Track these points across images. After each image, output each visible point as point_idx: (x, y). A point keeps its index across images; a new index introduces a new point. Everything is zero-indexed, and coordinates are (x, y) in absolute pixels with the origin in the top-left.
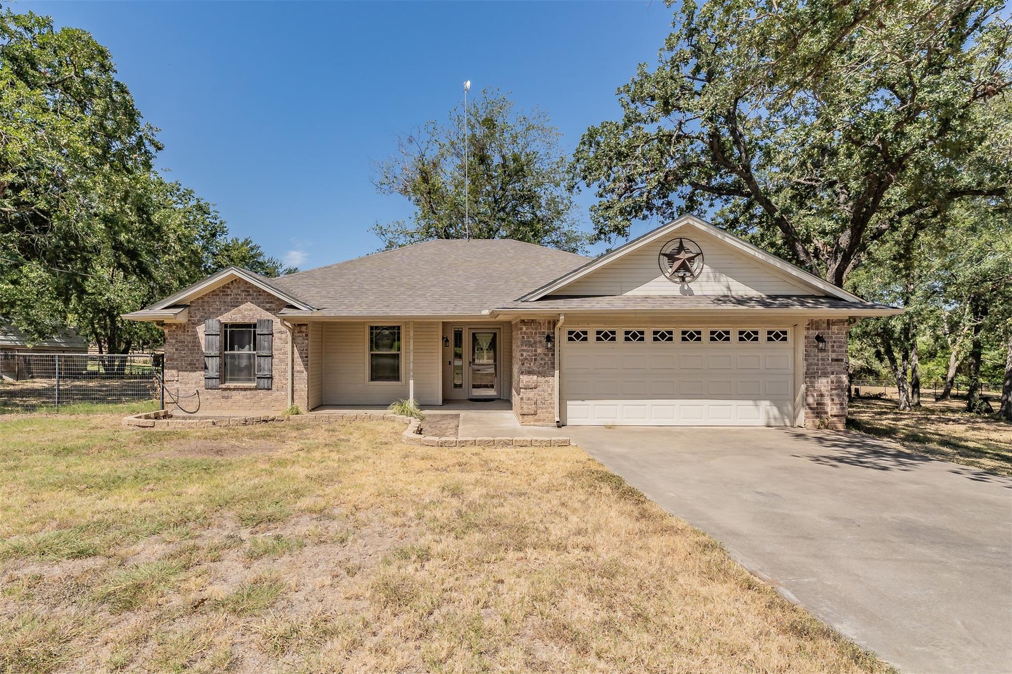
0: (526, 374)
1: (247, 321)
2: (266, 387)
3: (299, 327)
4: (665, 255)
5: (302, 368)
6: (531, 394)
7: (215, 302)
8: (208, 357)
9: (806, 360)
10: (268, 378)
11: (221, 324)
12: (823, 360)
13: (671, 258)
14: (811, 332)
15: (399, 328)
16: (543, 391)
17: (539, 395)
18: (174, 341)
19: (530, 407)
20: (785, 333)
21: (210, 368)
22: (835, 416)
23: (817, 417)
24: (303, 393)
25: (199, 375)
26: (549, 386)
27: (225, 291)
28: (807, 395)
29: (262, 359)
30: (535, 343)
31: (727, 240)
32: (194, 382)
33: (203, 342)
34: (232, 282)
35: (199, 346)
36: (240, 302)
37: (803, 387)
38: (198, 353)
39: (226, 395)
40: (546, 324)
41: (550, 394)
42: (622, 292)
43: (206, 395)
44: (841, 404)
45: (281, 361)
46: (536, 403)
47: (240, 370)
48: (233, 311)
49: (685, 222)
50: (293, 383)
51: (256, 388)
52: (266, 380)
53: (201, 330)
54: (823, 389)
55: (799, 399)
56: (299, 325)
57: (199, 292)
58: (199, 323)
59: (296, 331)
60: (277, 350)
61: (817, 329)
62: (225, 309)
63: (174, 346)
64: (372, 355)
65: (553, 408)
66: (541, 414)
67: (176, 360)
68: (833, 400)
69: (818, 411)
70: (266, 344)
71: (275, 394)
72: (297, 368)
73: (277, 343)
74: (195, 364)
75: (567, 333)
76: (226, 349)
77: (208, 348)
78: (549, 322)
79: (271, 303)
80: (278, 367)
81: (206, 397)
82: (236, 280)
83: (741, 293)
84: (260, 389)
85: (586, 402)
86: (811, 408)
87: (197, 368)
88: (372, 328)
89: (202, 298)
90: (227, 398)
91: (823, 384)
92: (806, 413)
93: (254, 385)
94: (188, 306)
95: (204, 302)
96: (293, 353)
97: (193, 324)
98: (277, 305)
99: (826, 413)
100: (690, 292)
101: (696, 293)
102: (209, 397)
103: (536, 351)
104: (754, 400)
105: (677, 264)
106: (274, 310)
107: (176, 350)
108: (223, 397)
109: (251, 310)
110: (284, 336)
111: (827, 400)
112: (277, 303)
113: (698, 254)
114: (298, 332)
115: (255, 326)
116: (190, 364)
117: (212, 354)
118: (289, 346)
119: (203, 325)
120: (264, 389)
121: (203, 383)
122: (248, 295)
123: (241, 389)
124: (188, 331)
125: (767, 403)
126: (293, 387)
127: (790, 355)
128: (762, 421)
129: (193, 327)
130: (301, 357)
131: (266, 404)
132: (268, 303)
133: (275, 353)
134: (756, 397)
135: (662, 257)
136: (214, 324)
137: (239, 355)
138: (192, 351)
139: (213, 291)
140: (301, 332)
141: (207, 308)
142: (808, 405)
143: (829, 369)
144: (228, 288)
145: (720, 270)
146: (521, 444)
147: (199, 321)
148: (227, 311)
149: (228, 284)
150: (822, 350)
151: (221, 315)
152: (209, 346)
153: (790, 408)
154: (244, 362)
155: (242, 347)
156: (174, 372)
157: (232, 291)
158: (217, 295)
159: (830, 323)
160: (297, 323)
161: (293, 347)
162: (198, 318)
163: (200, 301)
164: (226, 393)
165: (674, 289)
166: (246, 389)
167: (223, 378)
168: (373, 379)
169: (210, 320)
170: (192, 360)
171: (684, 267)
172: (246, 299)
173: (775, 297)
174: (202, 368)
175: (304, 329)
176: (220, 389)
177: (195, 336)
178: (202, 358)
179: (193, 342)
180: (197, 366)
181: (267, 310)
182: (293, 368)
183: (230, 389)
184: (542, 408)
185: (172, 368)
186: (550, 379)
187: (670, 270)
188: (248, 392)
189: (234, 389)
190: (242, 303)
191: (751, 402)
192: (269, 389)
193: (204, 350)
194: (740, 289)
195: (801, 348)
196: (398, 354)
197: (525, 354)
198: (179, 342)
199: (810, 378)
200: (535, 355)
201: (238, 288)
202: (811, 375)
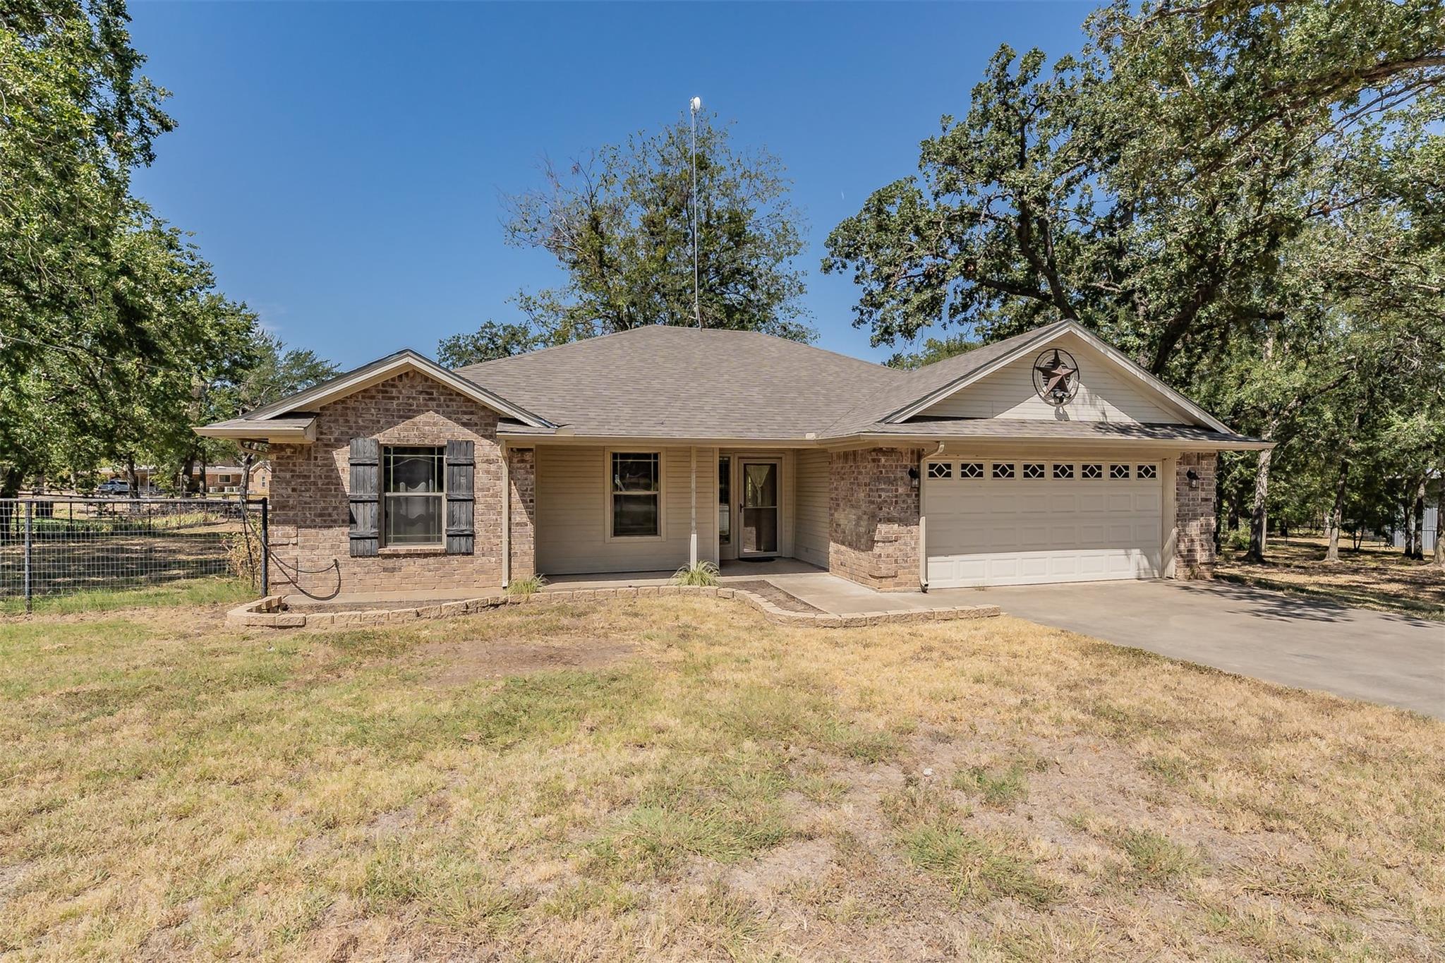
0: (885, 522)
1: (427, 442)
2: (463, 550)
3: (517, 453)
4: (1039, 369)
5: (525, 518)
6: (890, 549)
7: (369, 409)
8: (356, 502)
9: (1177, 499)
10: (467, 535)
11: (380, 446)
12: (1193, 499)
13: (1048, 374)
14: (1183, 467)
15: (656, 456)
16: (905, 544)
17: (901, 550)
18: (288, 475)
19: (890, 566)
20: (1154, 468)
21: (360, 520)
22: (1205, 564)
23: (1188, 566)
24: (526, 559)
25: (340, 534)
26: (912, 538)
27: (387, 392)
28: (1179, 541)
29: (457, 505)
30: (895, 479)
31: (1110, 355)
32: (328, 545)
33: (346, 478)
34: (400, 376)
35: (338, 483)
36: (415, 411)
37: (1175, 531)
38: (336, 496)
39: (391, 565)
40: (909, 455)
41: (914, 549)
42: (994, 414)
43: (352, 568)
44: (1210, 550)
45: (489, 507)
46: (896, 561)
47: (412, 523)
48: (401, 426)
49: (1067, 330)
50: (510, 543)
51: (446, 554)
52: (463, 540)
53: (342, 458)
54: (1193, 533)
55: (1168, 545)
56: (519, 450)
57: (338, 393)
58: (338, 443)
59: (515, 460)
60: (482, 490)
61: (1189, 464)
62: (388, 422)
63: (288, 483)
64: (616, 496)
65: (917, 567)
66: (902, 577)
67: (293, 508)
68: (1202, 545)
69: (1189, 561)
70: (463, 480)
71: (478, 561)
72: (517, 518)
73: (481, 478)
74: (330, 515)
75: (927, 467)
76: (387, 489)
77: (354, 487)
78: (912, 452)
79: (472, 413)
80: (484, 518)
81: (353, 570)
82: (407, 374)
83: (1117, 420)
84: (453, 554)
85: (950, 558)
86: (1182, 556)
87: (335, 521)
88: (615, 456)
89: (343, 402)
90: (393, 570)
91: (1194, 528)
92: (1178, 562)
93: (441, 547)
94: (318, 415)
95: (347, 408)
96: (510, 494)
97: (326, 445)
98: (481, 418)
99: (1196, 561)
100: (1063, 417)
101: (1072, 418)
102: (357, 570)
103: (897, 490)
104: (1126, 548)
105: (1054, 381)
106: (476, 424)
107: (294, 490)
108: (385, 570)
109: (435, 424)
110: (493, 467)
111: (1197, 547)
112: (482, 414)
113: (1075, 370)
114: (518, 462)
115: (441, 450)
116: (321, 515)
117: (365, 498)
118: (504, 483)
119: (347, 448)
120: (459, 554)
121: (346, 546)
122: (431, 399)
123: (419, 555)
124: (316, 458)
125: (1138, 551)
126: (510, 549)
127: (1158, 493)
128: (1132, 573)
129: (326, 452)
130: (524, 501)
131: (464, 578)
132: (465, 413)
133: (478, 494)
134: (1126, 545)
135: (1036, 371)
136: (368, 446)
137: (407, 498)
138: (325, 493)
139: (365, 391)
140: (523, 461)
141: (352, 419)
142: (1180, 552)
143: (1199, 511)
144: (393, 386)
145: (1096, 391)
146: (945, 617)
147: (337, 440)
148: (390, 424)
149: (393, 380)
150: (1192, 488)
151: (380, 430)
152: (357, 483)
153: (1159, 557)
154: (417, 511)
155: (412, 484)
156: (290, 530)
157: (400, 392)
158: (372, 397)
159: (1200, 457)
160: (515, 447)
161: (510, 484)
162: (336, 435)
163: (339, 407)
164: (390, 563)
165: (1047, 412)
166: (426, 555)
167: (383, 540)
168: (618, 532)
169: (360, 440)
170: (325, 508)
171: (1061, 386)
172: (426, 405)
173: (1152, 426)
174: (343, 521)
175: (528, 456)
176: (378, 556)
177: (331, 467)
178: (345, 504)
179: (327, 477)
180: (335, 517)
181: (464, 425)
182: (510, 519)
183: (398, 556)
184: (904, 568)
185: (285, 522)
186: (914, 528)
187: (1045, 389)
188: (431, 560)
189: (406, 556)
190: (419, 412)
191: (1122, 551)
192: (468, 554)
193: (347, 490)
194: (1116, 416)
195: (1172, 486)
196: (655, 496)
197: (883, 495)
198: (299, 477)
199: (1182, 520)
200: (896, 496)
201: (412, 387)
202: (1183, 518)
